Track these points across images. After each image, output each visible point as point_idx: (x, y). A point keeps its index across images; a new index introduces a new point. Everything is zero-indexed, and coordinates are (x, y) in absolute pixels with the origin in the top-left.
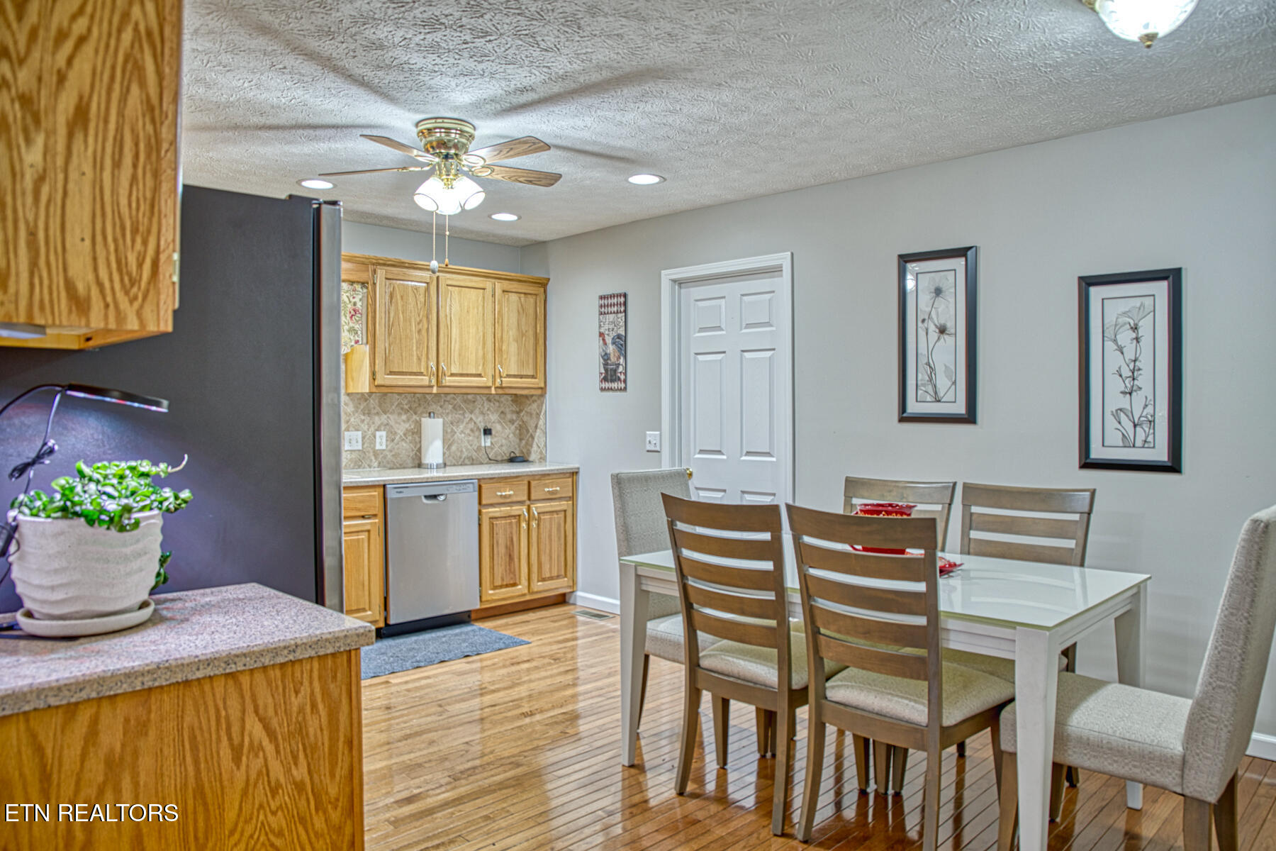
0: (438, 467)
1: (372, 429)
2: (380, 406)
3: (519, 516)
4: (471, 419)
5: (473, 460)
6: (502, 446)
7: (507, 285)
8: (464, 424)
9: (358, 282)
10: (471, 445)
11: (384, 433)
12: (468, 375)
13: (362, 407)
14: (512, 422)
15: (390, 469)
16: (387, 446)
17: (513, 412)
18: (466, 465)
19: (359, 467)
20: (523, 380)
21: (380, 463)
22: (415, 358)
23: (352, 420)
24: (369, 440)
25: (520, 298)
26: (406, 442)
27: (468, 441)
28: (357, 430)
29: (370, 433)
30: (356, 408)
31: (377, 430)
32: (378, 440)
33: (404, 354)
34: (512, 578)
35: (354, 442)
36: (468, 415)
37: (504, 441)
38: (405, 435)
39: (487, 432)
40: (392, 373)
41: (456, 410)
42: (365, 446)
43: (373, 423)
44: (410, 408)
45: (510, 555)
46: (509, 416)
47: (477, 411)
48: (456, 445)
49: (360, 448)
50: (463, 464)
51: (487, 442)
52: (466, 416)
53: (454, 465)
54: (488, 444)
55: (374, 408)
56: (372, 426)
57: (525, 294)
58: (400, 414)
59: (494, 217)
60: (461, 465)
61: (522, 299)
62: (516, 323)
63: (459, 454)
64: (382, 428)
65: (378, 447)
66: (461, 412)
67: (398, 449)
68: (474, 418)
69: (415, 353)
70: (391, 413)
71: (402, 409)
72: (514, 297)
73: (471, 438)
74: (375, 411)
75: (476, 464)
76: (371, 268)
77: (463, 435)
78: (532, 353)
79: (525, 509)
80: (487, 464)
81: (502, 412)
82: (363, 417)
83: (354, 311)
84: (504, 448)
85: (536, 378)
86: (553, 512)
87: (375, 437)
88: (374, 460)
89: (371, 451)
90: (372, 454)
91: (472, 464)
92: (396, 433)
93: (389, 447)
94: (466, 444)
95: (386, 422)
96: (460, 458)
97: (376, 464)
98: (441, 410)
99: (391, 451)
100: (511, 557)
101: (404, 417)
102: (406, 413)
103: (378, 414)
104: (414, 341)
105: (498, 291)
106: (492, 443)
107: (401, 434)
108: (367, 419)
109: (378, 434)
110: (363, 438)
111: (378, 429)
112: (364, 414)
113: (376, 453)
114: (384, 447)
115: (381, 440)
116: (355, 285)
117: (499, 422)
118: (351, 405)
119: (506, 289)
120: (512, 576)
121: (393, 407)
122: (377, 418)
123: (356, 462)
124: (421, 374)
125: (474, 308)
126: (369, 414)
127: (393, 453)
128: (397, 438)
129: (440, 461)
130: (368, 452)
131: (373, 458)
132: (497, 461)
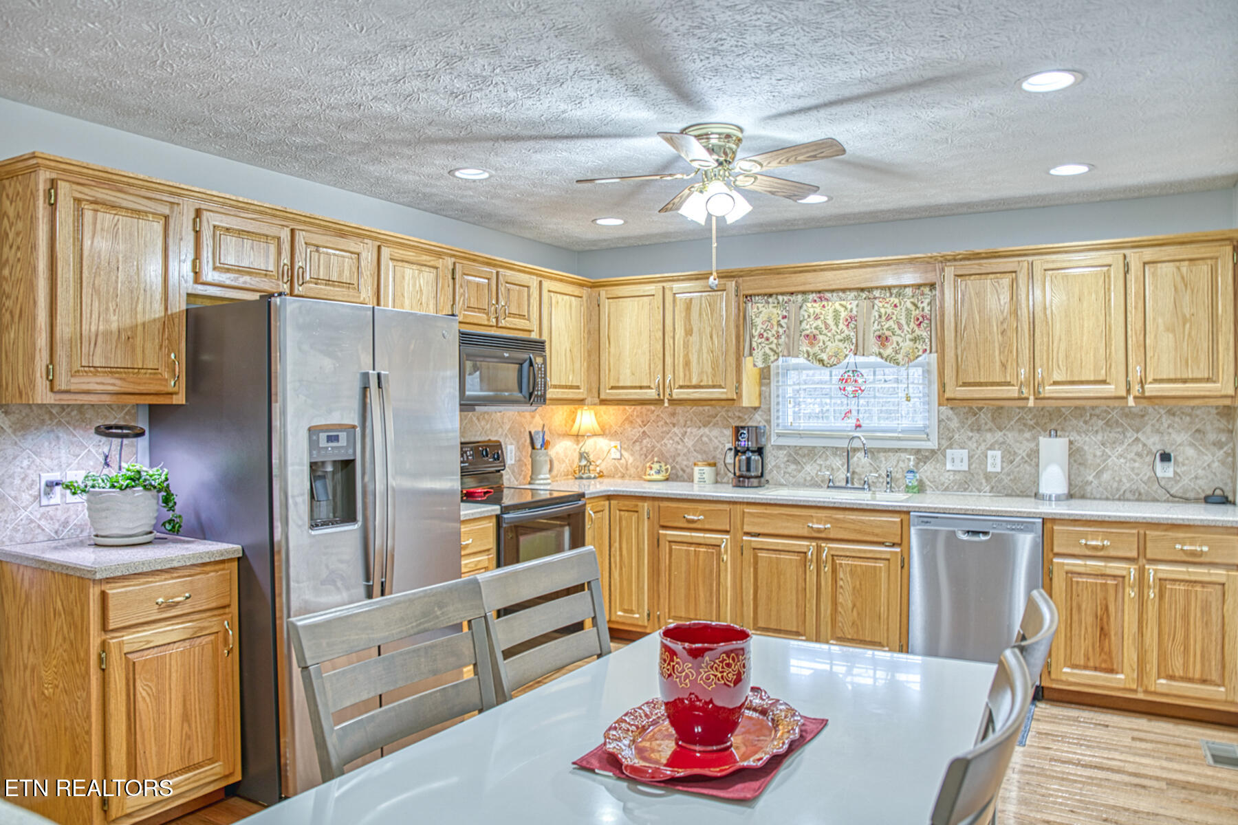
0: (1058, 498)
1: (983, 447)
2: (994, 419)
3: (1123, 577)
4: (1137, 439)
5: (1140, 494)
6: (1196, 478)
7: (1148, 254)
8: (1124, 447)
9: (925, 285)
10: (1137, 475)
11: (998, 453)
12: (1082, 383)
13: (969, 422)
14: (1219, 445)
15: (1007, 495)
16: (1002, 468)
17: (1220, 431)
18: (1128, 500)
19: (965, 490)
20: (1187, 385)
21: (992, 488)
22: (998, 364)
23: (956, 436)
24: (977, 460)
25: (1178, 268)
26: (1030, 465)
27: (1133, 469)
28: (963, 448)
29: (979, 452)
30: (963, 423)
31: (989, 449)
32: (990, 461)
33: (982, 361)
34: (1105, 661)
35: (957, 461)
36: (1131, 436)
37: (1200, 471)
38: (1028, 456)
39: (1166, 457)
40: (965, 384)
41: (1111, 426)
42: (974, 466)
43: (984, 441)
44: (1037, 424)
45: (1102, 629)
46: (1212, 436)
47: (1148, 429)
48: (1110, 472)
49: (967, 469)
50: (1122, 499)
51: (1165, 471)
52: (1128, 435)
53: (1107, 499)
54: (1170, 474)
55: (986, 424)
56: (983, 444)
57: (1191, 260)
58: (1020, 431)
59: (1053, 172)
60: (1119, 499)
61: (1184, 270)
62: (1171, 306)
63: (1115, 485)
64: (997, 447)
65: (990, 469)
66: (1119, 430)
67: (1019, 472)
68: (1143, 439)
69: (997, 358)
70: (1009, 430)
71: (1025, 425)
72: (1168, 269)
73: (1137, 465)
74: (987, 427)
75: (1146, 501)
76: (938, 266)
77: (1122, 460)
78: (1205, 345)
79: (1133, 569)
80: (1165, 501)
81: (1198, 431)
82: (971, 434)
83: (923, 317)
84: (1201, 482)
85: (1214, 382)
86: (1195, 582)
87: (986, 457)
88: (985, 484)
89: (980, 472)
90: (982, 476)
91: (1138, 500)
92: (1015, 453)
93: (1006, 470)
94: (1129, 472)
95: (1001, 440)
96: (1118, 490)
97: (988, 488)
98: (1085, 427)
99: (1009, 475)
100: (1103, 633)
101: (1028, 435)
102: (1029, 430)
103: (990, 430)
104: (997, 345)
105: (1135, 266)
106: (1175, 473)
107: (1024, 455)
108: (976, 436)
109: (990, 453)
110: (970, 458)
111: (991, 448)
112: (972, 430)
113: (988, 477)
114: (999, 470)
115: (995, 462)
116: (922, 288)
117: (1191, 445)
118: (956, 420)
119: (1147, 259)
120: (1104, 656)
121: (1012, 423)
122: (989, 435)
123: (960, 484)
124: (1009, 384)
125: (1090, 294)
126: (979, 430)
127: (1012, 477)
128: (1018, 459)
129: (1066, 491)
130: (978, 474)
131: (984, 481)
132: (1187, 500)
